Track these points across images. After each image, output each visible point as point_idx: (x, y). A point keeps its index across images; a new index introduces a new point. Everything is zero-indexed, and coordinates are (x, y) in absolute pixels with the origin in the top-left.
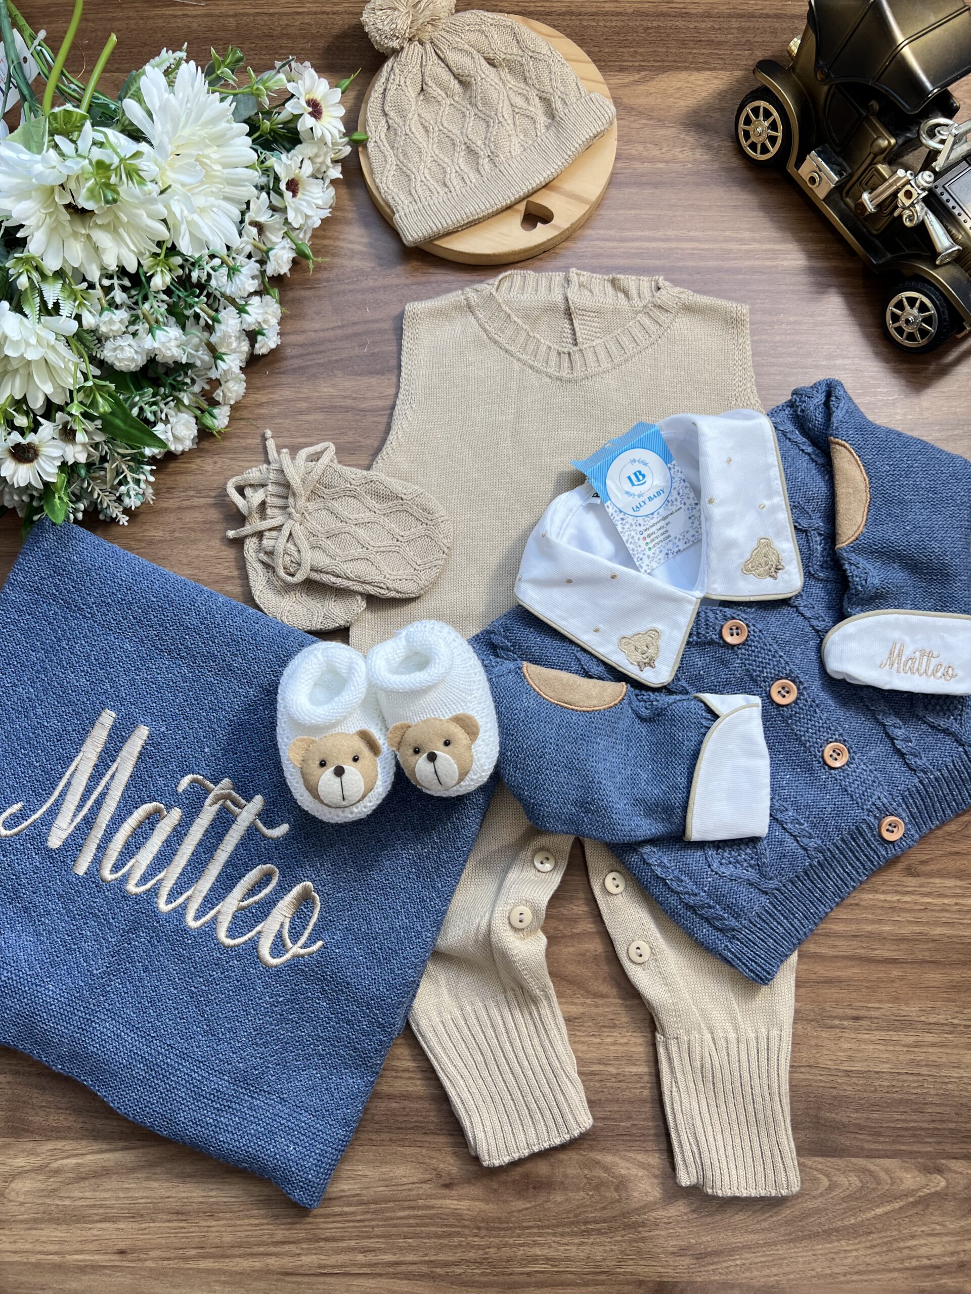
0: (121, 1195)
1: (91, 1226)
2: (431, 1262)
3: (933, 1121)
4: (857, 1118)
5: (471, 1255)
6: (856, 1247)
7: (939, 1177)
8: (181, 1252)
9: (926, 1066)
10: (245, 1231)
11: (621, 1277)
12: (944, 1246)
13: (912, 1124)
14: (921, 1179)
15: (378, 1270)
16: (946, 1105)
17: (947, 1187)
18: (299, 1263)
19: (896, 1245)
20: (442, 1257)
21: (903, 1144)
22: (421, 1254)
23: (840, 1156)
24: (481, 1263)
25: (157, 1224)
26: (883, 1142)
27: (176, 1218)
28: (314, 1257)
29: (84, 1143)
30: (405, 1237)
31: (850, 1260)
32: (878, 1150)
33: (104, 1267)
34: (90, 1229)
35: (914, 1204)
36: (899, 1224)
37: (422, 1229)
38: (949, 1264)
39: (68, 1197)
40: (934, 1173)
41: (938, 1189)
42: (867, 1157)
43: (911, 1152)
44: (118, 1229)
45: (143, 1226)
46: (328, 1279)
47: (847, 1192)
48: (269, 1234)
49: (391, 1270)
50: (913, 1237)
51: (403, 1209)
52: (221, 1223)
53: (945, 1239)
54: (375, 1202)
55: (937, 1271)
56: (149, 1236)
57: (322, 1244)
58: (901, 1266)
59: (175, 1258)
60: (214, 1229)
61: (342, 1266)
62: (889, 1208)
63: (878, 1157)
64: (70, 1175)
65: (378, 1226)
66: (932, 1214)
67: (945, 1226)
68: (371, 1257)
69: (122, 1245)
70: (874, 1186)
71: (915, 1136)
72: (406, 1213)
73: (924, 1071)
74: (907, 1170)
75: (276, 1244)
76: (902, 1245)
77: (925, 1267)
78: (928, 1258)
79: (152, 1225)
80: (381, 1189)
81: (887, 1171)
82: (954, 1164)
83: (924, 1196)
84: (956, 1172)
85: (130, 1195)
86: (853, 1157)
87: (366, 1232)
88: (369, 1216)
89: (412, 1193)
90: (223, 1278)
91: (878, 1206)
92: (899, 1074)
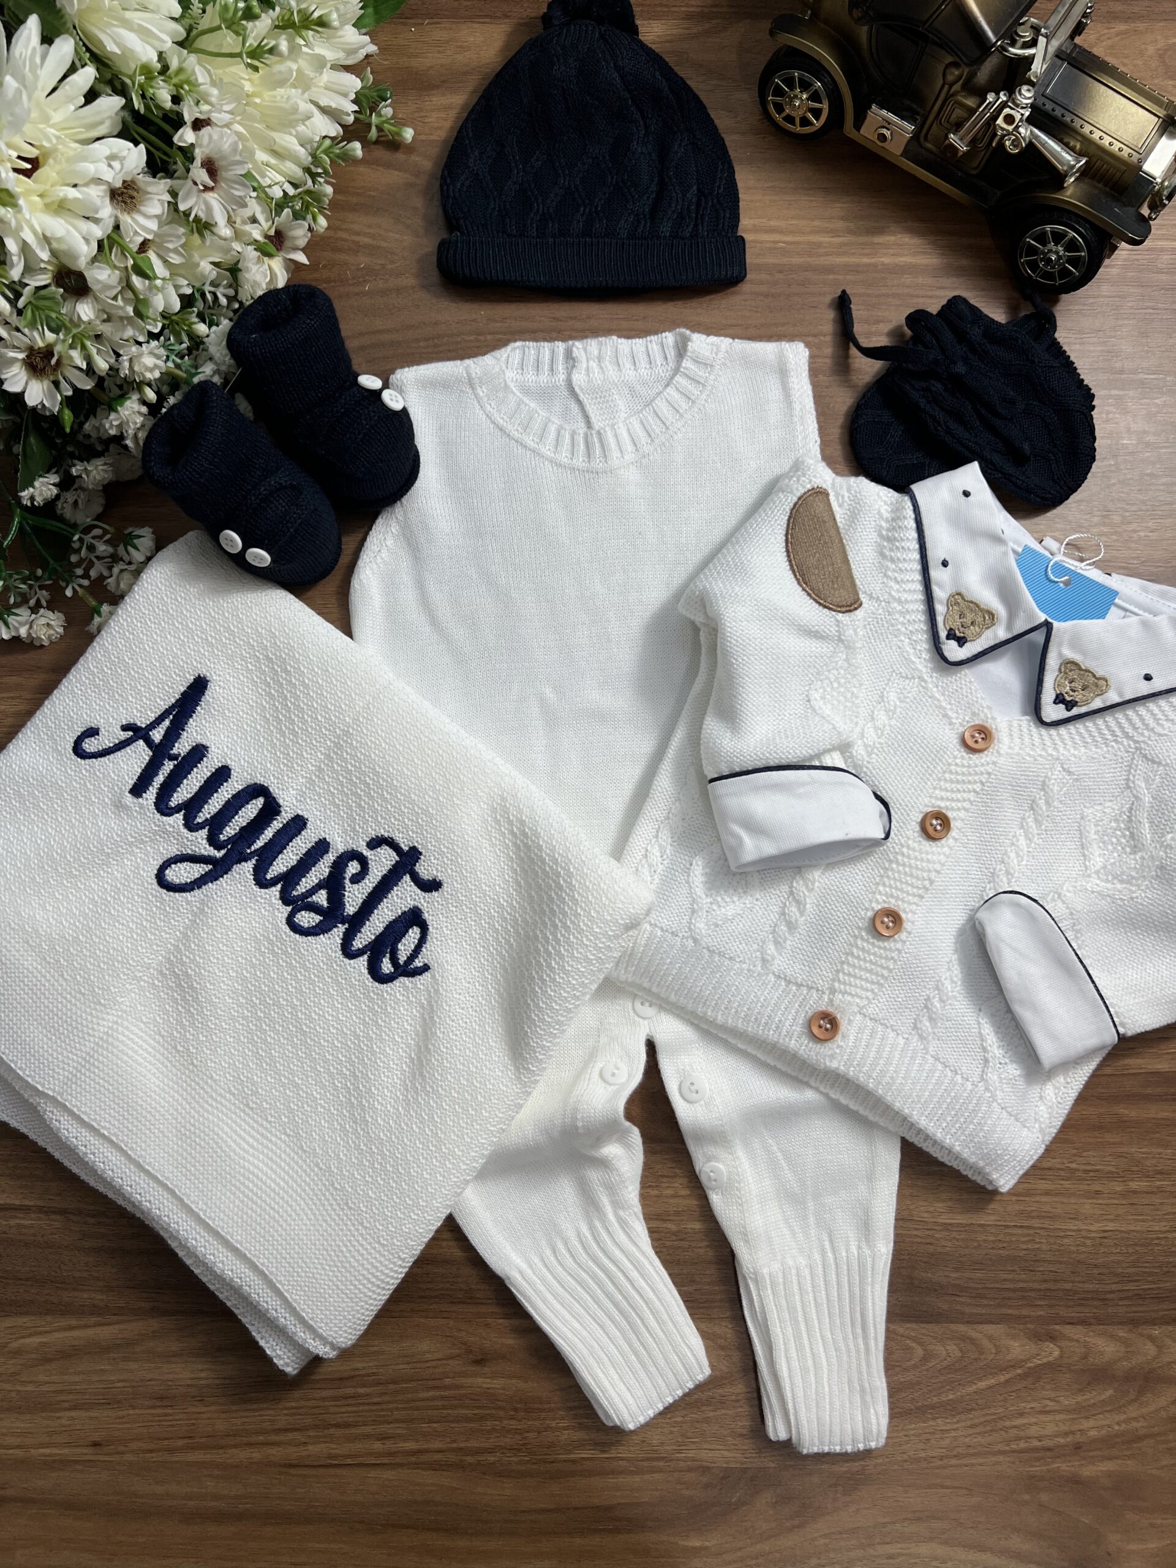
0: (95, 1378)
1: (58, 1415)
2: (461, 1449)
3: (1045, 1281)
4: (957, 1278)
5: (507, 1441)
6: (955, 1426)
7: (1052, 1345)
8: (166, 1442)
9: (1039, 1217)
10: (242, 1417)
11: (682, 1464)
12: (1057, 1425)
13: (1022, 1285)
14: (1031, 1348)
15: (398, 1460)
16: (1061, 1263)
17: (1061, 1357)
18: (305, 1453)
19: (1001, 1424)
20: (474, 1444)
21: (1010, 1307)
22: (448, 1440)
23: (937, 1322)
24: (519, 1450)
25: (137, 1411)
26: (986, 1305)
27: (160, 1404)
28: (323, 1445)
29: (49, 1318)
30: (430, 1422)
31: (947, 1441)
32: (981, 1315)
33: (77, 1462)
34: (59, 1418)
35: (1022, 1377)
36: (1005, 1400)
37: (450, 1411)
38: (1063, 1446)
39: (31, 1382)
40: (1046, 1341)
41: (1051, 1359)
42: (968, 1322)
43: (1019, 1317)
44: (91, 1418)
45: (121, 1413)
46: (338, 1471)
47: (945, 1363)
48: (270, 1420)
49: (413, 1459)
50: (1021, 1415)
51: (429, 1389)
52: (212, 1408)
53: (1059, 1417)
54: (394, 1382)
55: (1048, 1454)
56: (129, 1426)
57: (332, 1431)
58: (1007, 1448)
59: (159, 1450)
60: (204, 1416)
61: (355, 1456)
62: (993, 1381)
63: (981, 1323)
64: (33, 1356)
65: (397, 1409)
66: (1043, 1389)
67: (1058, 1402)
68: (389, 1445)
69: (96, 1437)
70: (976, 1355)
71: (1024, 1298)
72: (431, 1393)
73: (1036, 1223)
74: (1014, 1337)
75: (278, 1431)
76: (1008, 1423)
77: (1036, 1450)
78: (1040, 1439)
79: (131, 1412)
80: (402, 1366)
81: (990, 1338)
82: (1068, 1330)
83: (1035, 1367)
84: (1071, 1340)
85: (105, 1378)
86: (952, 1322)
87: (384, 1416)
88: (386, 1398)
89: (437, 1370)
90: (216, 1472)
91: (980, 1379)
92: (1007, 1227)
